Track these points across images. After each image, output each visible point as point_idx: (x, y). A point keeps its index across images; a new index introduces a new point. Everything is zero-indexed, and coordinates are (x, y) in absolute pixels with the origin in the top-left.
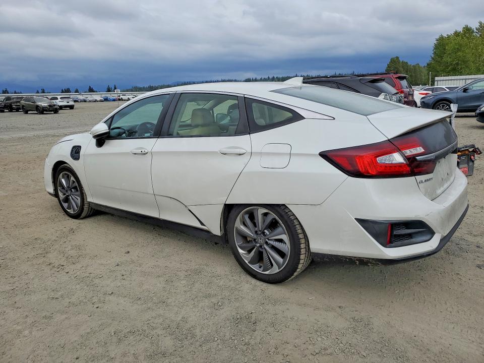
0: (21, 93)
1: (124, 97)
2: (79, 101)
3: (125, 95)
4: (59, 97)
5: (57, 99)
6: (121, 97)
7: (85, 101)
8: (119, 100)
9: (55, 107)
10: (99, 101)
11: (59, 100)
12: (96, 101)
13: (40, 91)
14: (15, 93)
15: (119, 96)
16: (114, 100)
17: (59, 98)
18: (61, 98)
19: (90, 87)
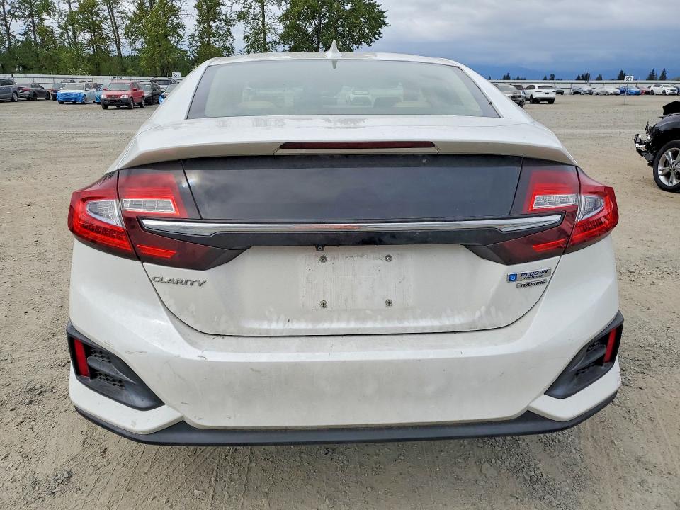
0: (525, 79)
1: (657, 90)
2: (582, 92)
3: (659, 86)
4: (537, 85)
5: (534, 87)
6: (652, 88)
7: (591, 93)
8: (647, 93)
9: (520, 99)
10: (612, 94)
11: (537, 89)
12: (606, 94)
13: (549, 77)
14: (518, 79)
15: (649, 87)
16: (637, 94)
17: (536, 87)
18: (539, 87)
19: (622, 71)
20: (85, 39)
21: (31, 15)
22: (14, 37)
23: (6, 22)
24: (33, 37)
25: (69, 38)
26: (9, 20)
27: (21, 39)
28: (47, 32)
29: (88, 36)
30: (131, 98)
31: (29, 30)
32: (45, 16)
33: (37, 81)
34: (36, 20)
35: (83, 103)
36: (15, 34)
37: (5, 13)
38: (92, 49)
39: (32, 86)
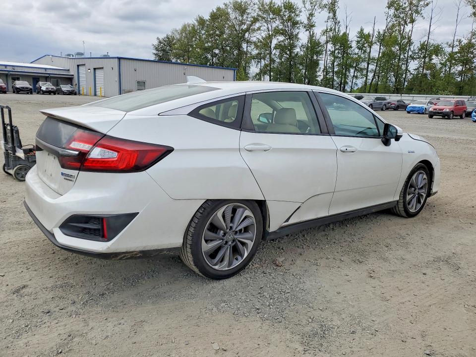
20: (457, 71)
21: (425, 57)
22: (410, 71)
23: (407, 62)
24: (421, 71)
25: (446, 70)
26: (409, 61)
27: (413, 73)
28: (432, 67)
29: (460, 68)
30: (452, 111)
31: (420, 66)
32: (434, 57)
33: (403, 98)
34: (427, 60)
35: (423, 113)
36: (410, 69)
37: (408, 56)
38: (460, 77)
39: (398, 102)
